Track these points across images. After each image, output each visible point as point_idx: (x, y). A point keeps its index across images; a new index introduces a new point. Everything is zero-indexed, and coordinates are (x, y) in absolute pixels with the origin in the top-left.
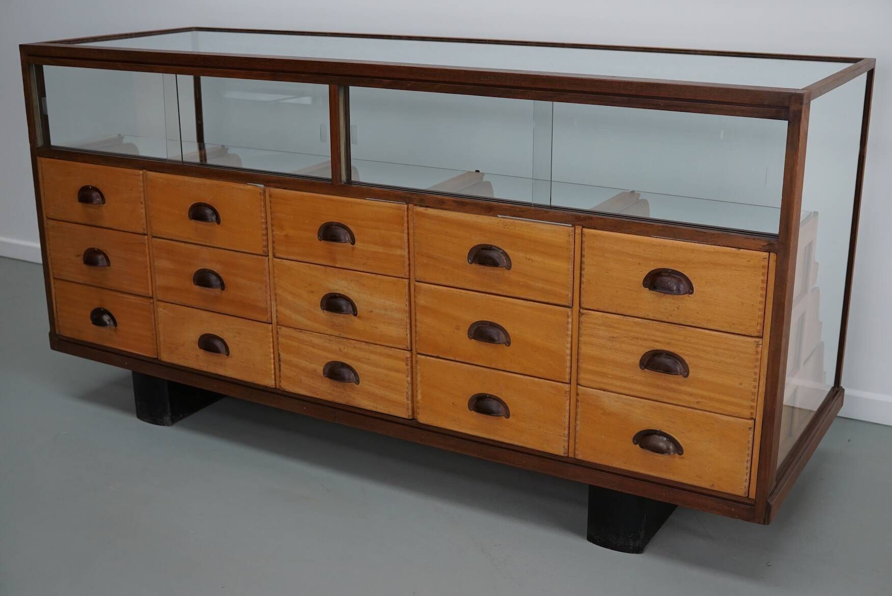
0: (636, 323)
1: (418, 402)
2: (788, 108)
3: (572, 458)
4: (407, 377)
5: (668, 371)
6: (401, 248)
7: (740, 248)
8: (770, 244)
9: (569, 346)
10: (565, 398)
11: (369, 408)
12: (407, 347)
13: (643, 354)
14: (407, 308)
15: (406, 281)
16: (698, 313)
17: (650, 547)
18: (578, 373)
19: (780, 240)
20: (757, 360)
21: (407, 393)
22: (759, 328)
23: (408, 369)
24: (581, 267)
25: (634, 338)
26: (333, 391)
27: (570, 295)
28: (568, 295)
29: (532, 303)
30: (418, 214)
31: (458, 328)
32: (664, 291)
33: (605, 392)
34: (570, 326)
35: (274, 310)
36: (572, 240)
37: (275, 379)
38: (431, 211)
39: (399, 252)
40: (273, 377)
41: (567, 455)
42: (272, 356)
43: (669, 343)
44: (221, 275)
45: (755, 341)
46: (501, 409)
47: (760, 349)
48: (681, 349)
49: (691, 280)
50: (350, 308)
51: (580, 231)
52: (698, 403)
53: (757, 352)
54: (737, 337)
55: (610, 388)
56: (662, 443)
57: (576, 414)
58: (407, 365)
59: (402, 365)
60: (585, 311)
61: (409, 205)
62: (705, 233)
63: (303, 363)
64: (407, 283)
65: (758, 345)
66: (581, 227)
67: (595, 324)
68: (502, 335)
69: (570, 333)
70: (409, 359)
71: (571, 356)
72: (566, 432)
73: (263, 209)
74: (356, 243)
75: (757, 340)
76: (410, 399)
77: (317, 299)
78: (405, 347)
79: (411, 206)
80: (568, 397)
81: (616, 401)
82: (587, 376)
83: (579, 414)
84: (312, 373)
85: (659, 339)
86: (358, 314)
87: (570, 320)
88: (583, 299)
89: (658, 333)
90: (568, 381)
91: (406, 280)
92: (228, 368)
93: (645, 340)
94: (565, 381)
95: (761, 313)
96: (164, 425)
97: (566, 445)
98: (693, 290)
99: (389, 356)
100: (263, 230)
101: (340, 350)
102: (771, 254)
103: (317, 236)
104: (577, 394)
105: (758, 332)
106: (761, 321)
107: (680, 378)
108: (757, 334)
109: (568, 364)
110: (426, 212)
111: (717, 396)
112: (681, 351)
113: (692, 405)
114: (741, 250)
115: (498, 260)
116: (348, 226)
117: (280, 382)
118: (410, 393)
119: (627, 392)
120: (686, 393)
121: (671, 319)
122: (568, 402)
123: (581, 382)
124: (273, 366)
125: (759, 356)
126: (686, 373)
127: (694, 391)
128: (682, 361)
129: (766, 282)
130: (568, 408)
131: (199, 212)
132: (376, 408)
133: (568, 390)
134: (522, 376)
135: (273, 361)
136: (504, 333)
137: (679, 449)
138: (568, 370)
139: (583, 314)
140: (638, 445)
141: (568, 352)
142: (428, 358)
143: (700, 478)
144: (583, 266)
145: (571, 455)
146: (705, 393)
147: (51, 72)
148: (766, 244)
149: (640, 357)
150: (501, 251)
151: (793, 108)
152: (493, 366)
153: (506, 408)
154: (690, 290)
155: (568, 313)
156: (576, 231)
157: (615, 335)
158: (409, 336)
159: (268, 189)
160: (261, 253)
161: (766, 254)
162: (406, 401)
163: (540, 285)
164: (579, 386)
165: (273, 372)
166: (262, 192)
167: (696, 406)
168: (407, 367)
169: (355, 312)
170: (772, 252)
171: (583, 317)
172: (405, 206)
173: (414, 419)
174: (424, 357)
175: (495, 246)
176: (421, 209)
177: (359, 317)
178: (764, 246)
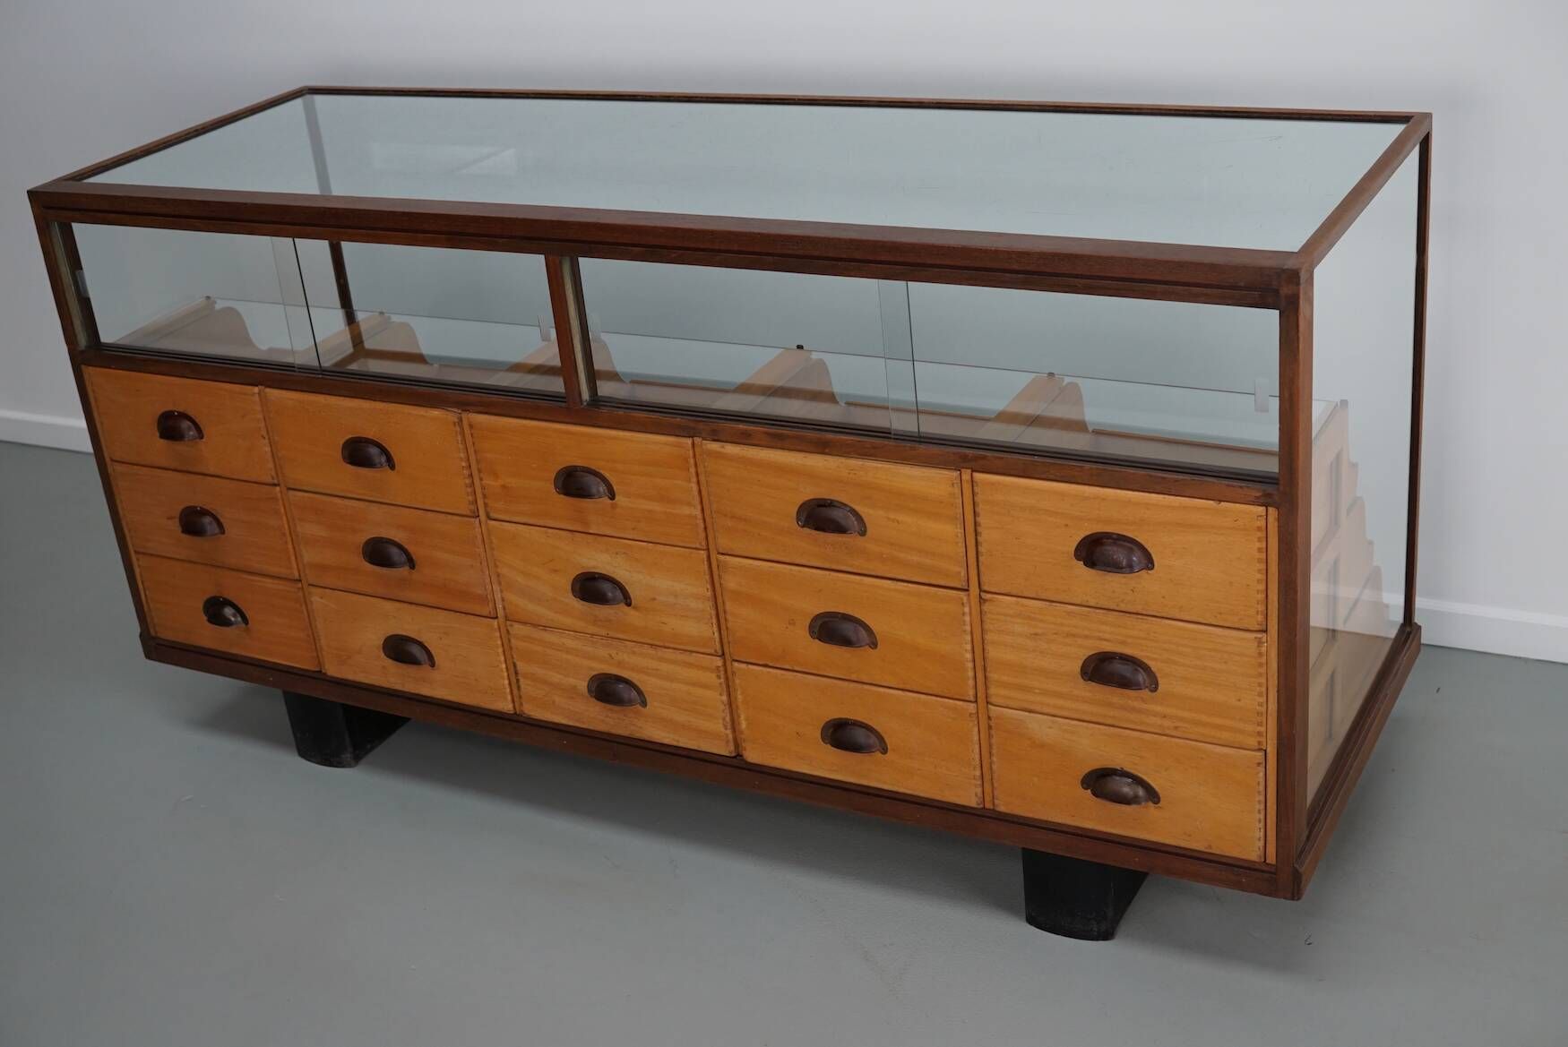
0: (1069, 613)
1: (742, 733)
2: (1277, 291)
3: (990, 809)
4: (721, 695)
5: (1125, 684)
6: (689, 504)
7: (1220, 501)
8: (1269, 495)
9: (969, 647)
10: (971, 724)
11: (666, 741)
12: (716, 651)
13: (1085, 658)
14: (709, 594)
15: (703, 554)
16: (1164, 597)
17: (1123, 928)
18: (986, 688)
19: (1281, 488)
20: (1260, 665)
21: (724, 719)
22: (1260, 618)
23: (721, 684)
24: (976, 531)
25: (1069, 635)
26: (607, 716)
27: (963, 573)
28: (960, 573)
29: (906, 584)
30: (711, 454)
31: (792, 623)
32: (1109, 569)
33: (1032, 715)
34: (967, 618)
35: (498, 596)
36: (957, 491)
37: (513, 701)
38: (731, 449)
39: (686, 511)
40: (509, 697)
41: (982, 806)
42: (504, 666)
43: (1123, 643)
44: (406, 547)
45: (1256, 638)
46: (873, 740)
47: (1264, 649)
48: (1142, 650)
49: (1149, 549)
50: (619, 594)
51: (969, 477)
52: (1176, 728)
53: (1260, 654)
54: (1227, 632)
55: (1038, 708)
56: (1127, 789)
57: (990, 746)
58: (719, 677)
59: (711, 678)
60: (988, 596)
61: (695, 438)
62: (1164, 478)
63: (556, 677)
64: (705, 556)
65: (1260, 643)
66: (969, 471)
67: (1005, 615)
68: (863, 633)
69: (968, 628)
70: (722, 669)
71: (974, 661)
72: (978, 773)
73: (461, 446)
74: (617, 498)
75: (1259, 635)
76: (729, 727)
77: (565, 582)
78: (713, 651)
79: (697, 440)
80: (976, 723)
81: (1050, 728)
82: (1003, 692)
83: (994, 747)
84: (571, 692)
85: (1107, 636)
86: (633, 603)
87: (967, 610)
88: (983, 579)
89: (1104, 628)
90: (972, 699)
91: (703, 552)
92: (436, 685)
93: (1086, 637)
94: (967, 699)
95: (1261, 596)
96: (343, 767)
97: (979, 790)
98: (1152, 563)
99: (690, 665)
100: (464, 478)
101: (611, 656)
102: (1270, 509)
103: (553, 486)
104: (989, 718)
105: (1258, 624)
106: (1261, 608)
107: (1146, 693)
108: (1257, 627)
109: (971, 674)
110: (722, 450)
111: (1204, 718)
112: (1143, 654)
113: (1168, 732)
114: (1222, 503)
115: (843, 522)
116: (602, 472)
117: (521, 704)
118: (728, 719)
119: (1065, 713)
120: (1156, 714)
121: (1123, 607)
122: (976, 729)
123: (993, 700)
124: (506, 682)
125: (1264, 660)
126: (1154, 686)
127: (1169, 711)
128: (1147, 669)
129: (1265, 550)
130: (976, 738)
131: (359, 452)
132: (678, 741)
133: (974, 711)
134: (900, 692)
135: (506, 674)
136: (864, 628)
137: (1153, 796)
138: (971, 682)
139: (985, 601)
140: (1089, 791)
141: (969, 656)
142: (750, 666)
143: (1190, 836)
144: (979, 529)
145: (988, 805)
146: (1186, 714)
147: (84, 234)
148: (1261, 494)
149: (1080, 663)
150: (848, 509)
151: (1285, 291)
152: (854, 677)
153: (881, 739)
154: (1149, 563)
155: (962, 599)
156: (964, 477)
157: (1039, 631)
158: (716, 634)
159: (464, 415)
160: (468, 513)
161: (1261, 510)
162: (723, 730)
163: (915, 558)
164: (990, 706)
165: (508, 690)
166: (456, 420)
167: (1174, 733)
168: (719, 681)
169: (627, 600)
170: (1271, 506)
171: (987, 604)
172: (689, 441)
173: (739, 756)
174: (744, 666)
175: (838, 502)
176: (715, 446)
177: (635, 608)
178: (1257, 498)
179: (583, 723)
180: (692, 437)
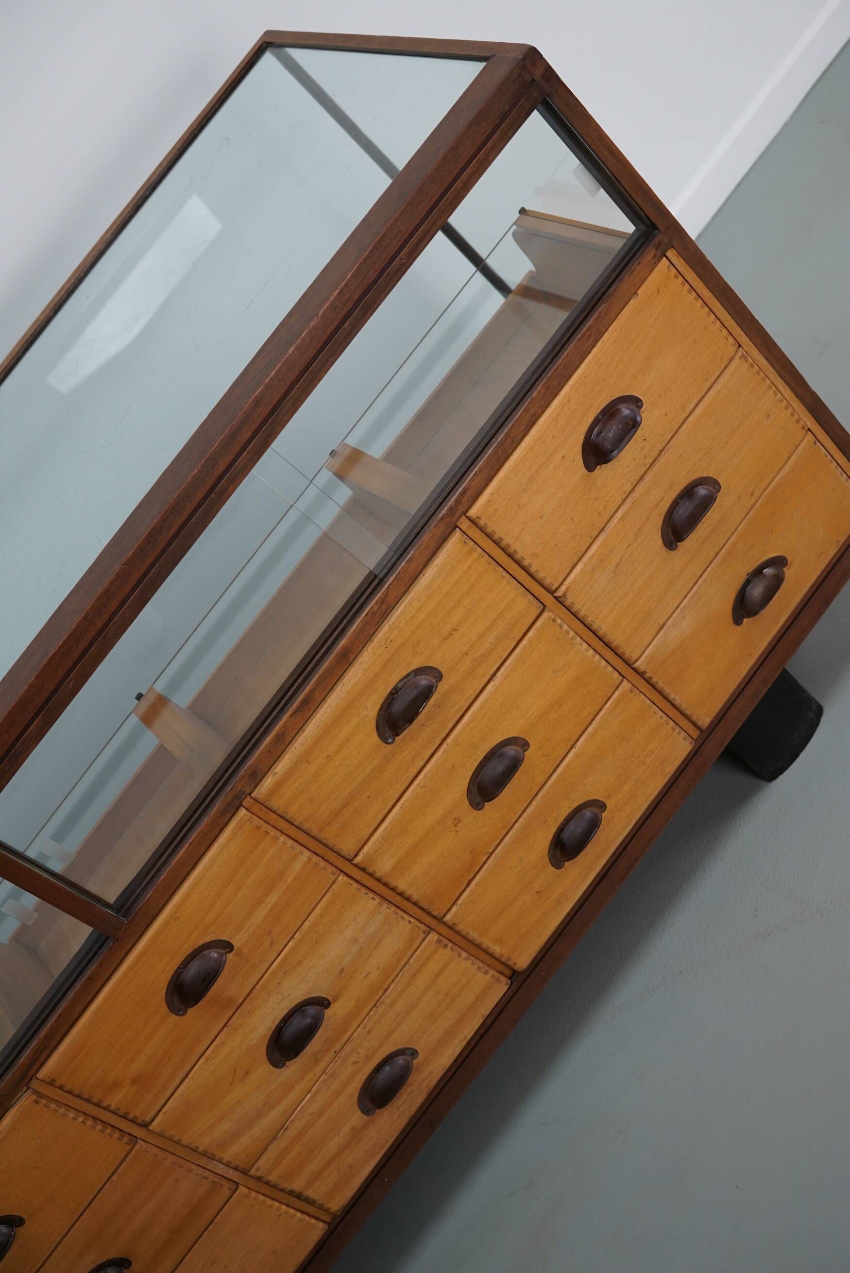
1: (502, 955)
2: (533, 81)
3: (699, 736)
4: (460, 956)
6: (293, 860)
7: (636, 293)
8: (660, 244)
10: (636, 698)
11: (457, 1053)
13: (660, 535)
14: (377, 901)
15: (342, 879)
16: (666, 415)
18: (621, 656)
19: (663, 226)
20: (757, 374)
21: (479, 970)
22: (729, 341)
23: (451, 949)
24: (509, 555)
25: (637, 535)
26: (398, 1108)
27: (531, 599)
28: (528, 603)
30: (271, 794)
31: (457, 821)
33: (665, 627)
34: (565, 626)
35: (221, 1169)
37: (317, 1219)
38: (281, 767)
39: (297, 866)
40: (313, 1221)
41: (694, 742)
42: (284, 1207)
43: (672, 486)
44: (104, 1260)
45: (740, 358)
46: (591, 812)
47: (749, 360)
48: (687, 473)
49: (627, 394)
50: (311, 1010)
51: (468, 522)
52: (752, 494)
53: (752, 366)
54: (722, 381)
55: (665, 617)
57: (661, 691)
58: (445, 948)
59: (444, 954)
60: (562, 590)
61: (244, 804)
62: (589, 328)
63: (331, 1148)
64: (346, 878)
65: (744, 359)
66: (464, 518)
67: (586, 584)
68: (511, 749)
69: (572, 633)
70: (441, 938)
71: (595, 651)
72: (672, 724)
73: (62, 1110)
74: (234, 943)
75: (740, 354)
76: (488, 969)
77: (264, 1068)
78: (422, 935)
79: (247, 802)
80: (638, 692)
81: (684, 617)
82: (634, 641)
83: (664, 689)
84: (357, 1133)
85: (659, 497)
86: (330, 999)
87: (559, 621)
88: (546, 582)
89: (652, 494)
90: (621, 678)
91: (341, 877)
93: (648, 518)
94: (617, 685)
95: (717, 325)
97: (683, 735)
98: (640, 400)
100: (94, 1128)
101: (355, 1063)
102: (668, 254)
103: (174, 1016)
104: (642, 675)
105: (734, 346)
106: (724, 333)
107: (718, 498)
108: (734, 350)
109: (603, 662)
110: (278, 777)
112: (689, 475)
113: (749, 506)
114: (639, 292)
115: (421, 690)
116: (201, 943)
117: (327, 1211)
118: (481, 965)
120: (733, 506)
122: (642, 697)
123: (633, 658)
124: (299, 1214)
125: (756, 368)
126: (717, 486)
128: (702, 481)
129: (691, 289)
130: (648, 703)
132: (465, 1038)
133: (629, 686)
135: (292, 1211)
136: (507, 745)
137: (779, 562)
138: (609, 670)
139: (564, 595)
140: (745, 620)
141: (590, 653)
142: (459, 902)
143: (822, 554)
145: (697, 735)
148: (654, 250)
149: (661, 543)
150: (413, 676)
152: (535, 791)
153: (594, 803)
154: (637, 404)
155: (547, 620)
156: (464, 528)
157: (617, 561)
158: (412, 921)
159: (34, 1084)
160: (128, 1148)
161: (664, 262)
162: (487, 977)
163: (491, 638)
164: (635, 666)
165: (307, 1218)
166: (34, 1097)
167: (753, 502)
168: (448, 949)
169: (323, 1003)
170: (666, 252)
171: (568, 596)
172: (242, 812)
173: (513, 975)
174: (454, 909)
175: (399, 682)
176: (268, 783)
177: (335, 1001)
178: (654, 257)
179: (387, 1142)
180: (241, 805)
